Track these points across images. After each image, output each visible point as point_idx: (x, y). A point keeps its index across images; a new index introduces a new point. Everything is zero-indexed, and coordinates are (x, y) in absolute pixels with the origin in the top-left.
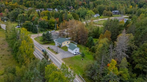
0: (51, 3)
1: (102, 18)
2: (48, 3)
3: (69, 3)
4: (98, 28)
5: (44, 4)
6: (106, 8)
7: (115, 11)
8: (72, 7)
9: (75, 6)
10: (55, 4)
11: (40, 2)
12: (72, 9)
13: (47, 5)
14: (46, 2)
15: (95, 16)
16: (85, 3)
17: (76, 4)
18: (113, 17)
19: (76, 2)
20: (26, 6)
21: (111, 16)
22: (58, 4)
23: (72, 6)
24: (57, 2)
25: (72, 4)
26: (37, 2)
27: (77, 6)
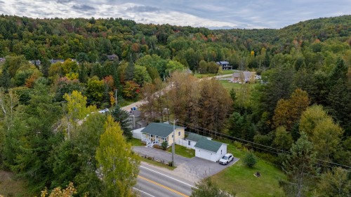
0: (58, 47)
2: (51, 45)
3: (105, 45)
5: (41, 49)
7: (223, 63)
9: (123, 54)
10: (71, 50)
11: (26, 42)
13: (49, 51)
14: (46, 43)
16: (147, 47)
17: (124, 48)
19: (124, 44)
22: (77, 50)
23: (116, 54)
24: (76, 43)
25: (115, 49)
26: (18, 44)
27: (127, 54)
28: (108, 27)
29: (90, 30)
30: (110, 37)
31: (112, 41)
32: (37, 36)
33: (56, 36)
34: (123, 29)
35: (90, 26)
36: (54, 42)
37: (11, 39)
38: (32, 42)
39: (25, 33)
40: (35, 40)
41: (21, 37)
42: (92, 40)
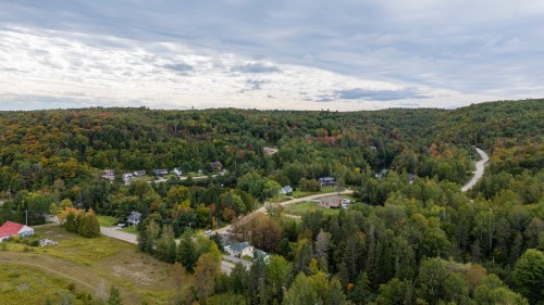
0: (163, 155)
1: (299, 197)
2: (155, 154)
3: (209, 151)
4: (294, 224)
5: (146, 158)
6: (305, 172)
7: (326, 179)
8: (218, 163)
9: (228, 161)
10: (174, 157)
11: (133, 151)
12: (219, 168)
13: (153, 160)
14: (150, 152)
15: (284, 191)
16: (254, 153)
17: (228, 155)
18: (322, 192)
19: (229, 149)
20: (95, 166)
21: (318, 190)
22: (180, 157)
23: (220, 160)
24: (180, 150)
25: (219, 154)
26: (125, 153)
27: (231, 163)
28: (214, 125)
29: (193, 131)
30: (215, 141)
31: (216, 145)
32: (142, 145)
33: (160, 143)
34: (230, 127)
35: (193, 123)
36: (159, 151)
37: (119, 148)
38: (137, 151)
39: (132, 142)
40: (140, 148)
41: (128, 146)
42: (195, 145)
